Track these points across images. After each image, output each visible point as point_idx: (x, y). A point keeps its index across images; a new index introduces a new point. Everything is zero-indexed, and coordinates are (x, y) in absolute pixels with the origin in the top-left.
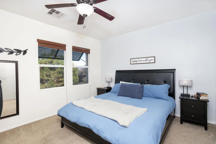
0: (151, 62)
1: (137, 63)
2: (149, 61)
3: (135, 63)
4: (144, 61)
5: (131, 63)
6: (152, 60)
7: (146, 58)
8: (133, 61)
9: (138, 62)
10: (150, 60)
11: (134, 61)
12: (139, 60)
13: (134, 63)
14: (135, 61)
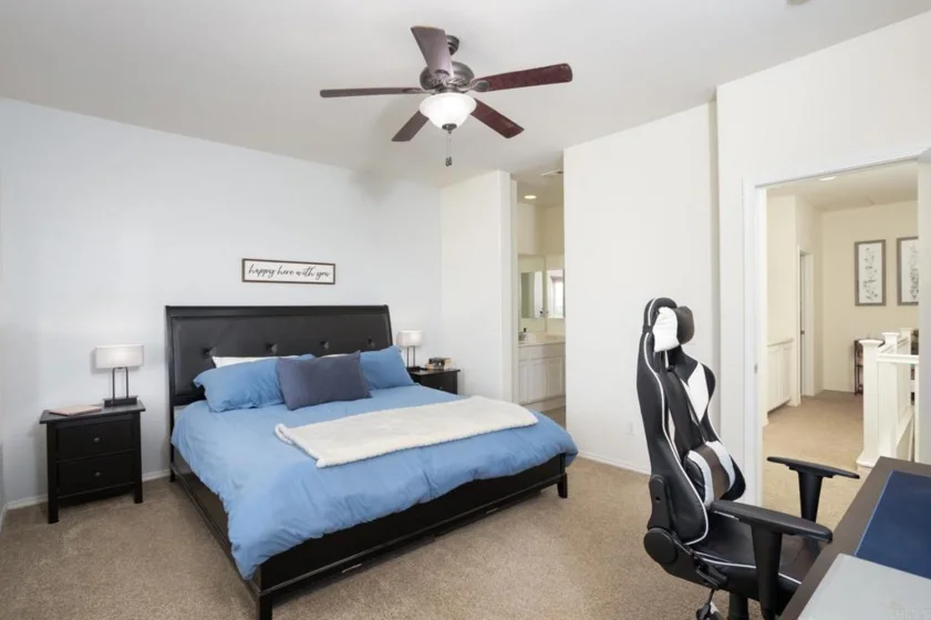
0: (322, 279)
1: (271, 279)
2: (315, 276)
3: (266, 278)
4: (298, 273)
5: (246, 278)
6: (327, 274)
7: (308, 266)
8: (254, 269)
9: (276, 277)
10: (320, 274)
11: (258, 272)
12: (282, 270)
13: (261, 278)
14: (266, 271)
